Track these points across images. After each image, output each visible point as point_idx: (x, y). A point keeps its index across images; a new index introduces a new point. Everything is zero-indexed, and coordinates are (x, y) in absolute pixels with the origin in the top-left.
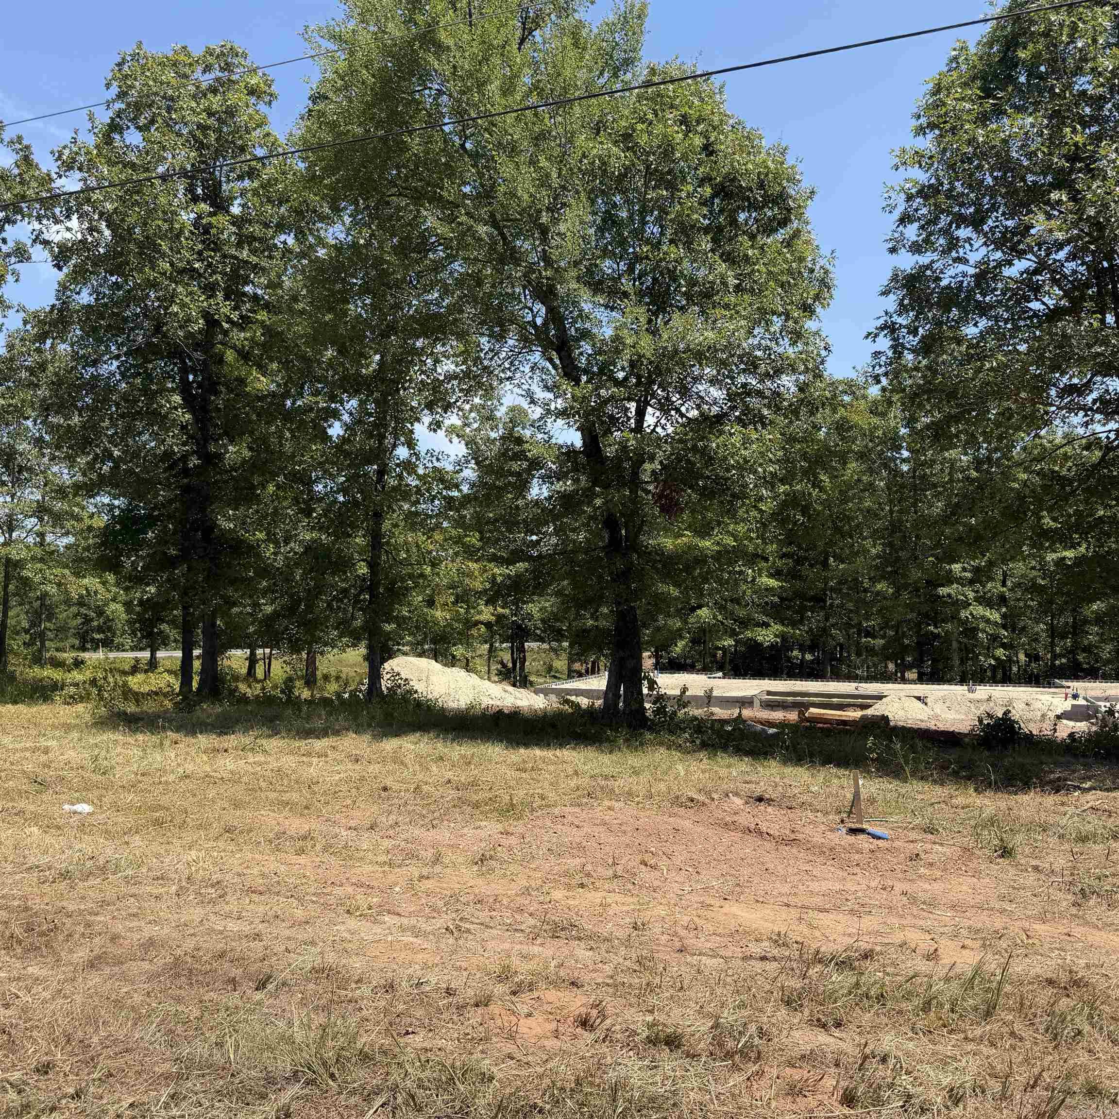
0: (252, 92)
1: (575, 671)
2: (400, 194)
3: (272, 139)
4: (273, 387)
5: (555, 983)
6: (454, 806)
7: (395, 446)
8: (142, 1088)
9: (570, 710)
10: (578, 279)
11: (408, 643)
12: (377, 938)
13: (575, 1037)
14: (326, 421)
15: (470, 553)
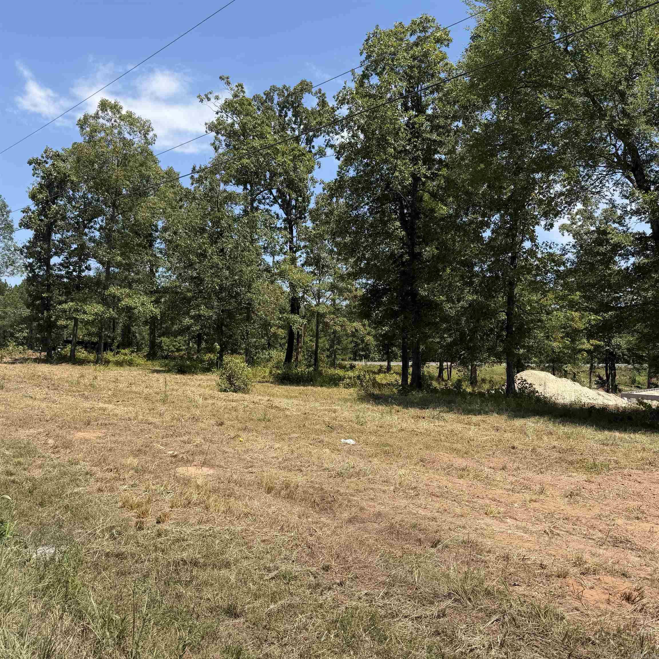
0: (438, 41)
1: (653, 384)
2: (526, 86)
3: (449, 66)
4: (451, 211)
5: (612, 572)
6: (556, 462)
7: (522, 241)
8: (372, 587)
9: (644, 409)
10: (647, 123)
11: (535, 362)
12: (502, 530)
13: (621, 605)
14: (482, 228)
15: (572, 305)
